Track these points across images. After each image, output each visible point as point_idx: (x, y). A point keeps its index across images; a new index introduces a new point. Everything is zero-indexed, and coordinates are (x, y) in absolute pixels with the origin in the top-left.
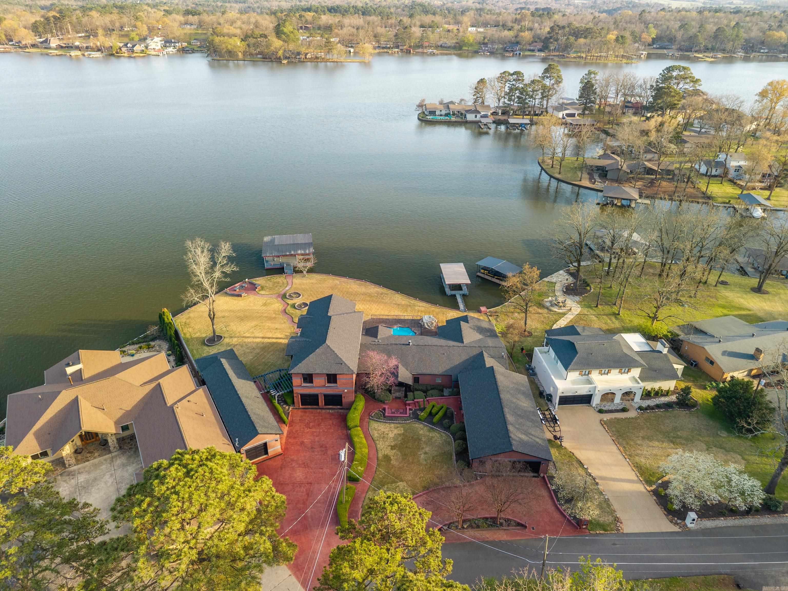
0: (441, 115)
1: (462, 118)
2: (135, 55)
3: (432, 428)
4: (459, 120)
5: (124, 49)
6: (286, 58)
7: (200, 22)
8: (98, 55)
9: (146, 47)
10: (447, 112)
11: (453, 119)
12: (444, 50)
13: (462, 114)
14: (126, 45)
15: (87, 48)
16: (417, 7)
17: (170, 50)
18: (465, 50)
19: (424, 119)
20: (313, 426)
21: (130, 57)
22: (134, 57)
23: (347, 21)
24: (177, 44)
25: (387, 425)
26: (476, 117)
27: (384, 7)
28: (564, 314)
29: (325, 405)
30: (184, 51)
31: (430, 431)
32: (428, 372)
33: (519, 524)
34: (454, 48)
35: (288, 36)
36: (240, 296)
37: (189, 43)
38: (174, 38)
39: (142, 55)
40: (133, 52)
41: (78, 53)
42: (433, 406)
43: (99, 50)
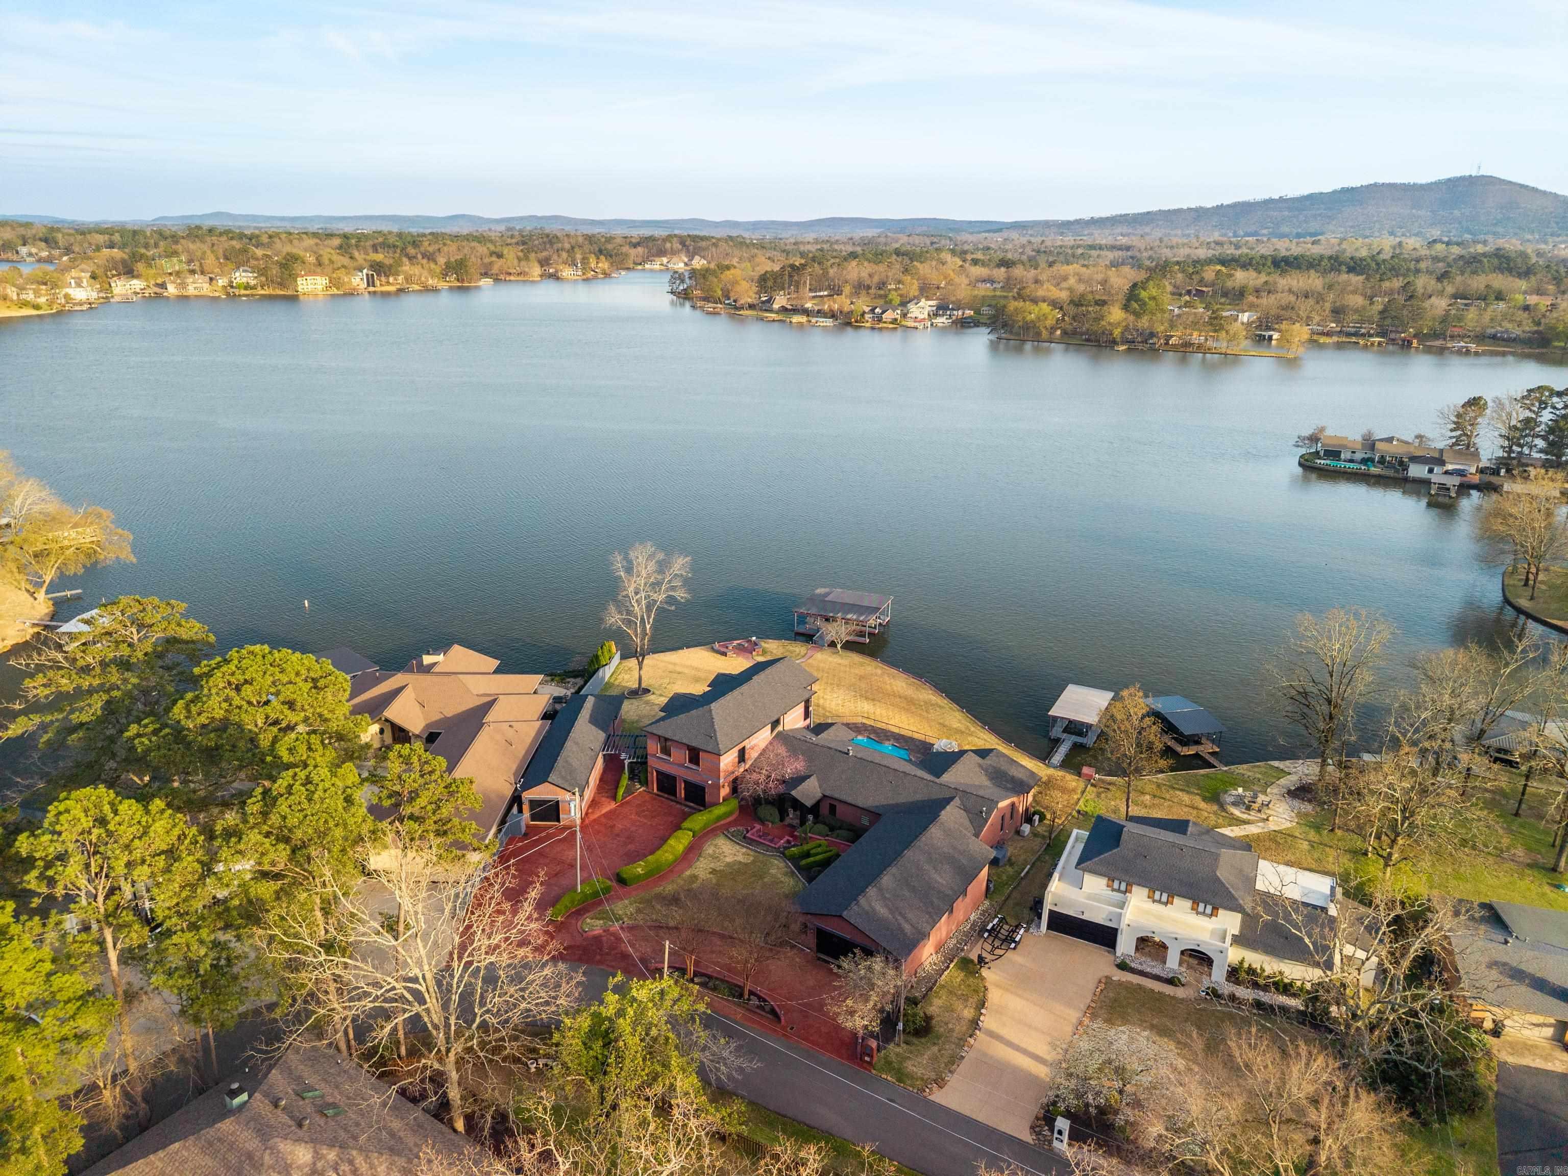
0: (1351, 461)
1: (1397, 471)
2: (881, 325)
3: (793, 872)
4: (1390, 473)
5: (867, 316)
6: (1125, 341)
7: (1008, 279)
8: (829, 322)
9: (904, 315)
10: (1366, 456)
11: (1374, 470)
12: (1498, 346)
13: (1401, 463)
14: (873, 311)
15: (819, 311)
16: (1485, 260)
17: (941, 321)
18: (1556, 347)
19: (1308, 464)
20: (645, 817)
21: (873, 328)
22: (881, 329)
23: (1283, 282)
24: (955, 313)
25: (738, 847)
26: (1431, 471)
27: (1405, 260)
28: (1245, 822)
29: (686, 799)
30: (963, 324)
31: (786, 874)
32: (850, 800)
33: (773, 1012)
34: (1527, 342)
35: (1145, 304)
36: (724, 654)
37: (977, 312)
38: (953, 303)
39: (891, 326)
40: (880, 320)
41: (803, 319)
42: (820, 846)
43: (833, 316)
